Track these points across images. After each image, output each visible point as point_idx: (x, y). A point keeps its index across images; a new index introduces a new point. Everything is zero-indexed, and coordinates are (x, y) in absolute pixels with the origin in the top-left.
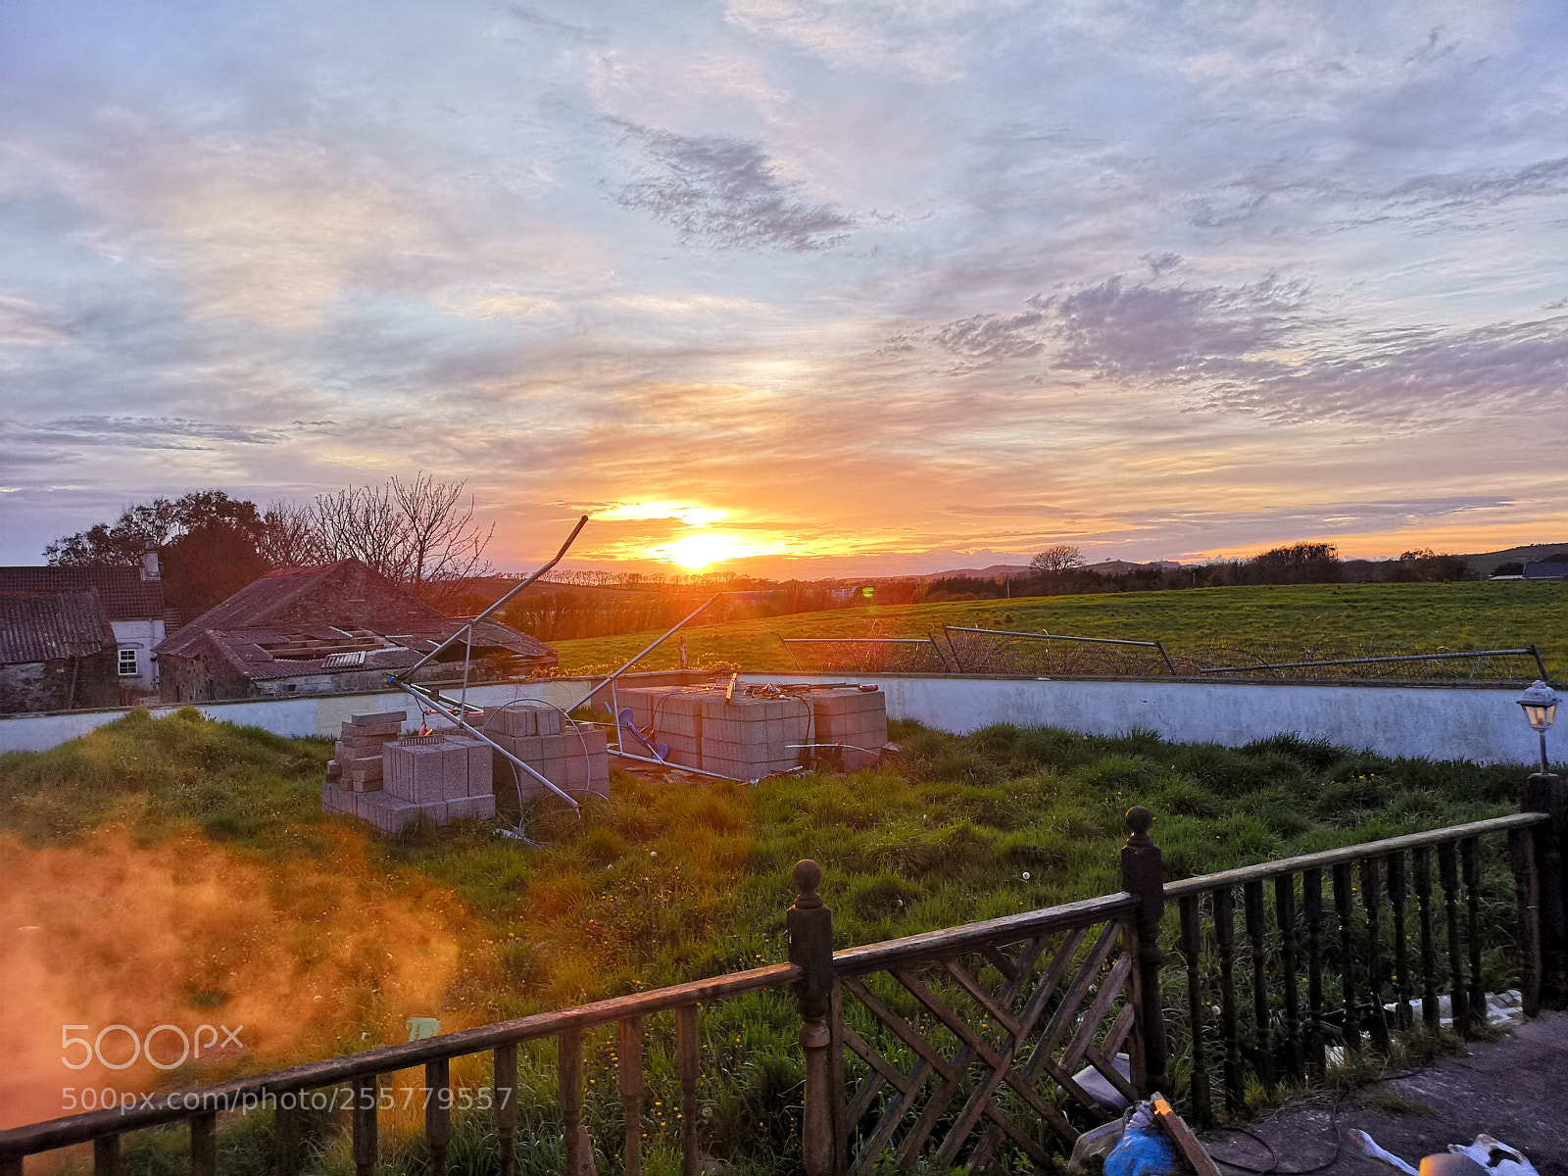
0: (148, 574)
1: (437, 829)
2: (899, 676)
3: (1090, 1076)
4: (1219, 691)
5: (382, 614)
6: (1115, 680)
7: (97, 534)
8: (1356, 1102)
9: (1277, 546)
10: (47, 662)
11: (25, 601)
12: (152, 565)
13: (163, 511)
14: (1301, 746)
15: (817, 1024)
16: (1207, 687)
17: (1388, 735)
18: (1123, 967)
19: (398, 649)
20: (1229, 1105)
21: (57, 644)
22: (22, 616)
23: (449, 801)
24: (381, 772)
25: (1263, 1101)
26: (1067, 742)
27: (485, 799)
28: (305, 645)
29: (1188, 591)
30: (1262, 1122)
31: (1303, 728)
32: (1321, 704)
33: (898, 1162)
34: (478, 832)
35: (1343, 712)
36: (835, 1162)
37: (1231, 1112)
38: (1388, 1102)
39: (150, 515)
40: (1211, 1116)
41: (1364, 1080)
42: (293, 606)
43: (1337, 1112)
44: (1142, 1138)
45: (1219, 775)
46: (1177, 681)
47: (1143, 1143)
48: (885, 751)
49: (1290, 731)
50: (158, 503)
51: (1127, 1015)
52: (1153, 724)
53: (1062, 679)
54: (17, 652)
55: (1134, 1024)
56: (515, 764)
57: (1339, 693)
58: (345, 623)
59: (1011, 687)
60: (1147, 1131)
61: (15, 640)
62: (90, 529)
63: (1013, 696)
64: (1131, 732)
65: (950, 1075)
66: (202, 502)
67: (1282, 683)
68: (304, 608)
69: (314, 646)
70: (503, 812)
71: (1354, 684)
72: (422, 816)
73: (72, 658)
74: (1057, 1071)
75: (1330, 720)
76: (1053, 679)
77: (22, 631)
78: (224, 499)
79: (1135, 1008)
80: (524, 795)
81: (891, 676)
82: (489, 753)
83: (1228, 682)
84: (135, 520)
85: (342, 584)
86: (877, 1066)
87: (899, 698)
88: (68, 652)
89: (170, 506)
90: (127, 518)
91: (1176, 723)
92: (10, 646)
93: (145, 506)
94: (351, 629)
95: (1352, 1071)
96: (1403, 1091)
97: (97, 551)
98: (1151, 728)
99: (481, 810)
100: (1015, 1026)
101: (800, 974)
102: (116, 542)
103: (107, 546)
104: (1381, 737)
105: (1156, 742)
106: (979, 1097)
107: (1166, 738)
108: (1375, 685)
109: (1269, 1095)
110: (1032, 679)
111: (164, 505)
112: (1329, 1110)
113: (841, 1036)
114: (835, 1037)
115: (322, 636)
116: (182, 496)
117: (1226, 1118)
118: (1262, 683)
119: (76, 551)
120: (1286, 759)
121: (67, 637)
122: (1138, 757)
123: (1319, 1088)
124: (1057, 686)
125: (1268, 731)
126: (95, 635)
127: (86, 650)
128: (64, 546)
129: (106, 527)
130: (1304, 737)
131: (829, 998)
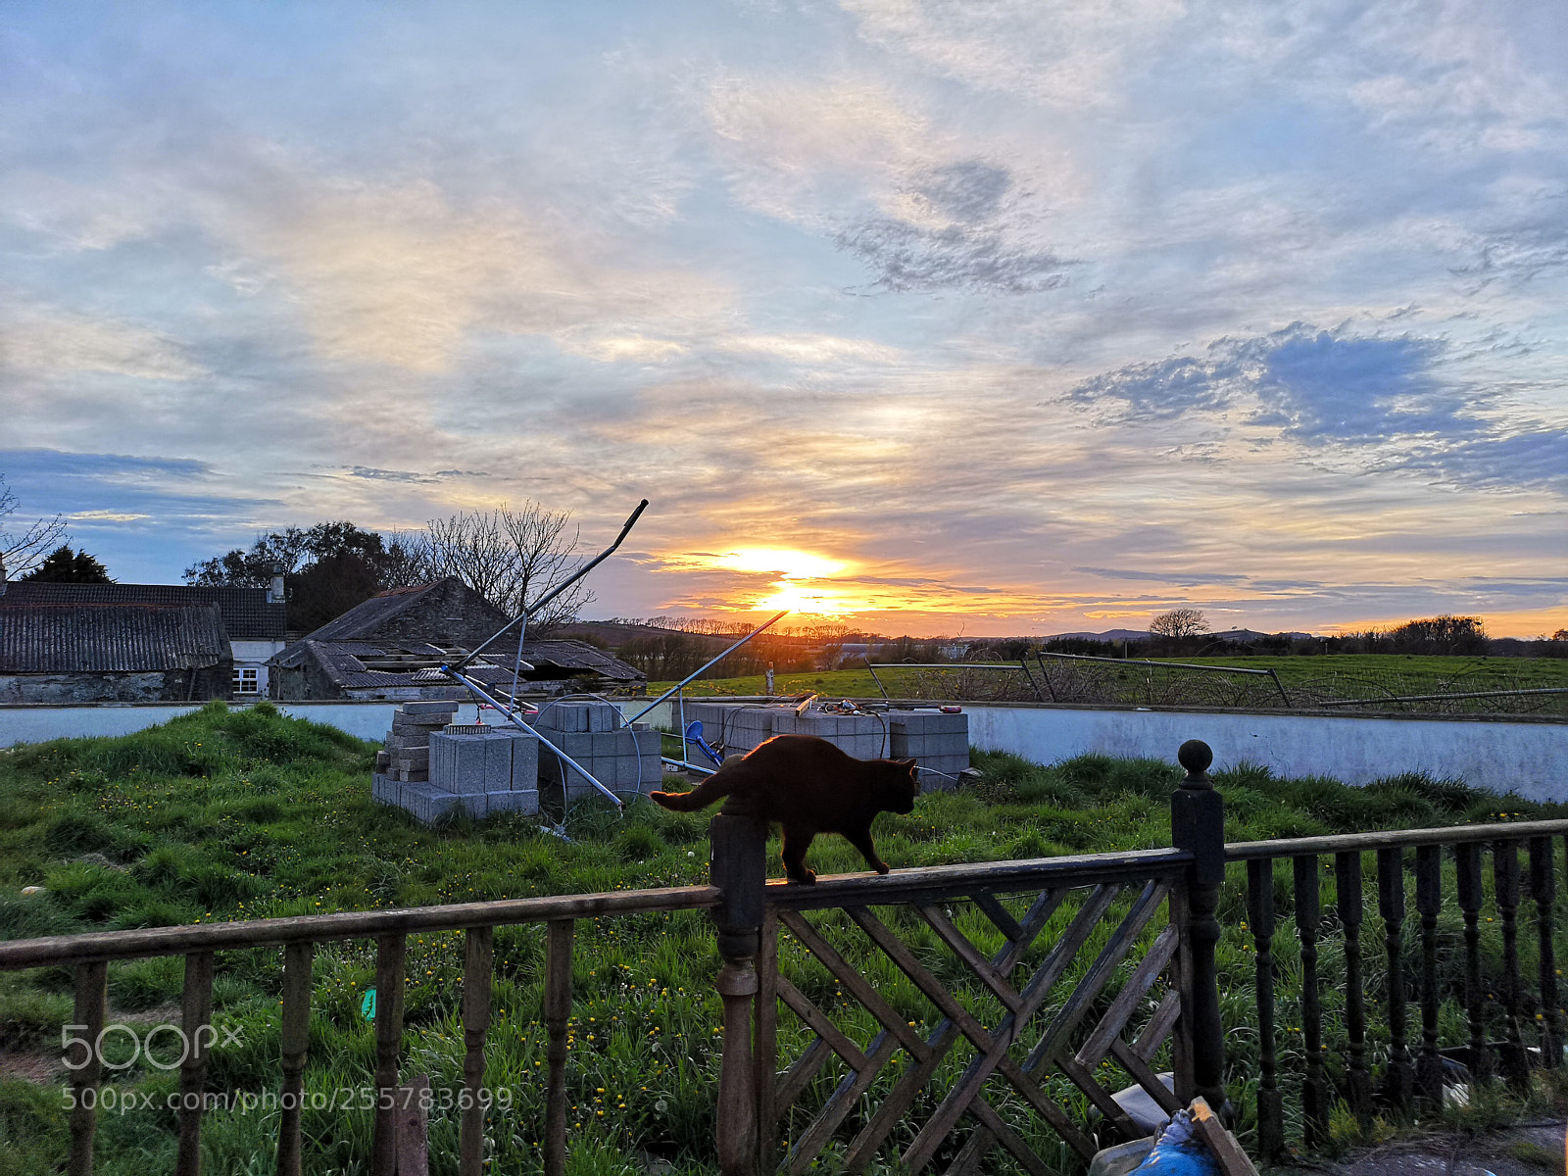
0: (274, 598)
1: (474, 821)
2: (989, 705)
3: (1134, 1096)
4: (1341, 724)
5: (478, 633)
6: (1222, 712)
7: (232, 560)
8: (1484, 1150)
9: (1418, 619)
10: (166, 672)
11: (152, 613)
12: (278, 587)
13: (295, 540)
14: (1434, 786)
15: (739, 966)
16: (1326, 721)
17: (1535, 777)
18: (1168, 942)
19: (489, 666)
20: (1309, 1138)
21: (177, 655)
22: (148, 627)
23: (490, 793)
24: (427, 763)
25: (1355, 1136)
26: (1165, 774)
27: (529, 794)
28: (400, 659)
29: (1317, 657)
30: (1351, 1162)
31: (1436, 768)
32: (1457, 742)
33: (847, 1162)
34: (515, 826)
35: (1483, 751)
36: (758, 1152)
37: (1311, 1147)
38: (1526, 1152)
39: (282, 543)
40: (1283, 1148)
41: (1496, 1125)
42: (392, 621)
43: (1456, 1160)
44: (1175, 1155)
45: (1336, 810)
46: (1292, 714)
47: (1174, 1160)
48: (963, 775)
49: (1421, 770)
50: (291, 532)
51: (1169, 1006)
52: (1263, 760)
53: (1163, 710)
54: (140, 662)
55: (1180, 1017)
56: (564, 762)
57: (1477, 730)
58: (442, 641)
59: (1108, 718)
60: (1185, 1147)
61: (139, 649)
62: (226, 555)
63: (1109, 727)
64: (1238, 768)
65: (923, 1055)
66: (331, 532)
67: (1413, 718)
68: (402, 623)
69: (409, 660)
70: (546, 809)
71: (1496, 720)
72: (459, 806)
73: (190, 670)
74: (1072, 1067)
75: (1466, 759)
76: (1154, 710)
77: (146, 642)
78: (352, 530)
79: (1182, 996)
80: (570, 793)
81: (980, 705)
82: (535, 746)
83: (1349, 716)
84: (268, 547)
85: (440, 602)
86: (822, 1032)
87: (988, 726)
88: (187, 663)
89: (301, 535)
90: (262, 546)
91: (1291, 760)
92: (134, 656)
93: (278, 534)
94: (447, 646)
95: (1479, 1112)
96: (1546, 1141)
97: (232, 577)
98: (1262, 764)
99: (523, 806)
100: (1015, 1000)
101: (718, 897)
102: (250, 568)
103: (241, 572)
104: (1528, 781)
105: (1267, 778)
106: (963, 1088)
107: (1278, 775)
108: (1522, 721)
109: (1364, 1130)
110: (1129, 709)
111: (297, 533)
112: (1446, 1156)
113: (774, 987)
114: (765, 985)
115: (418, 652)
116: (313, 525)
117: (1304, 1154)
118: (1389, 717)
119: (212, 576)
120: (1414, 796)
121: (187, 649)
122: (1243, 789)
123: (1433, 1129)
124: (1158, 717)
125: (1396, 769)
126: (214, 649)
127: (204, 662)
128: (202, 570)
129: (241, 553)
130: (1437, 776)
131: (759, 933)
